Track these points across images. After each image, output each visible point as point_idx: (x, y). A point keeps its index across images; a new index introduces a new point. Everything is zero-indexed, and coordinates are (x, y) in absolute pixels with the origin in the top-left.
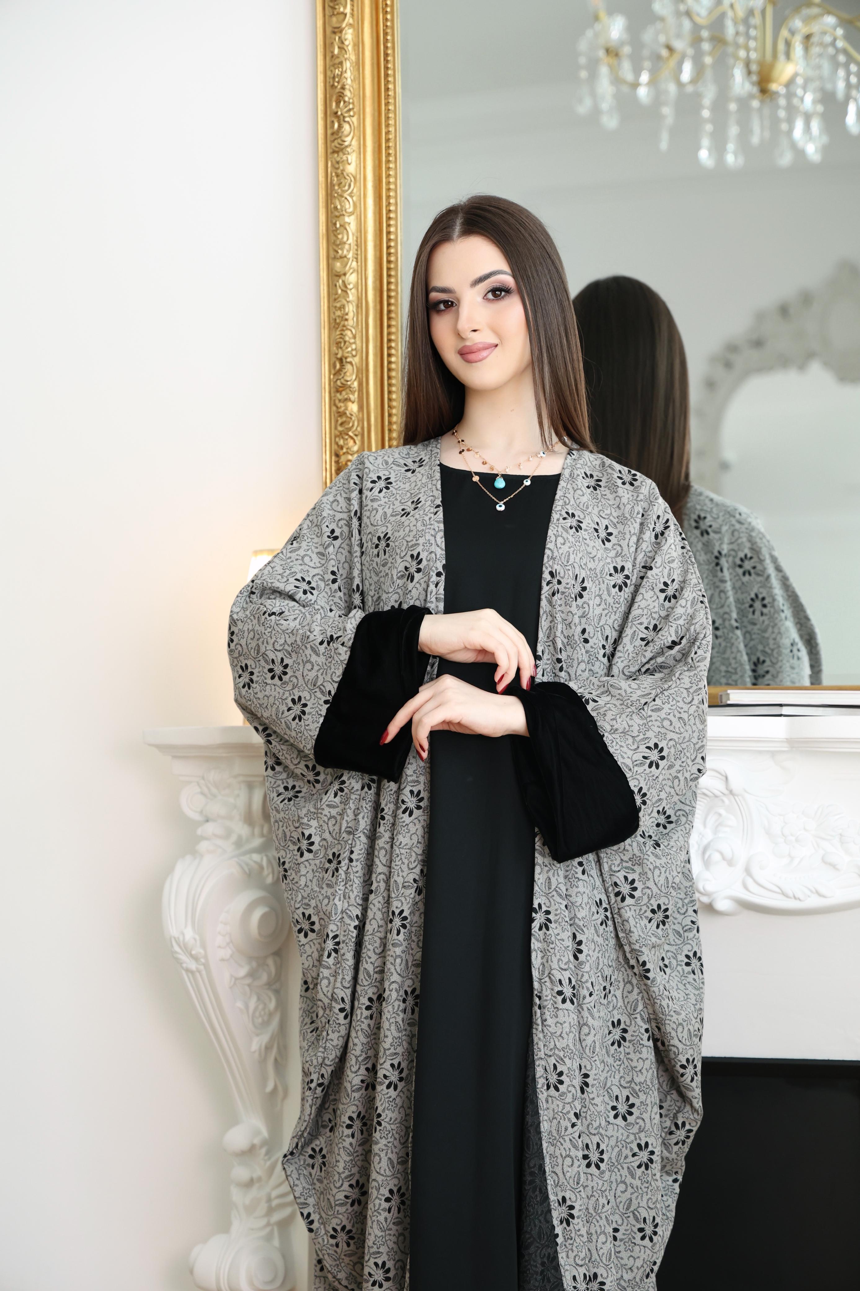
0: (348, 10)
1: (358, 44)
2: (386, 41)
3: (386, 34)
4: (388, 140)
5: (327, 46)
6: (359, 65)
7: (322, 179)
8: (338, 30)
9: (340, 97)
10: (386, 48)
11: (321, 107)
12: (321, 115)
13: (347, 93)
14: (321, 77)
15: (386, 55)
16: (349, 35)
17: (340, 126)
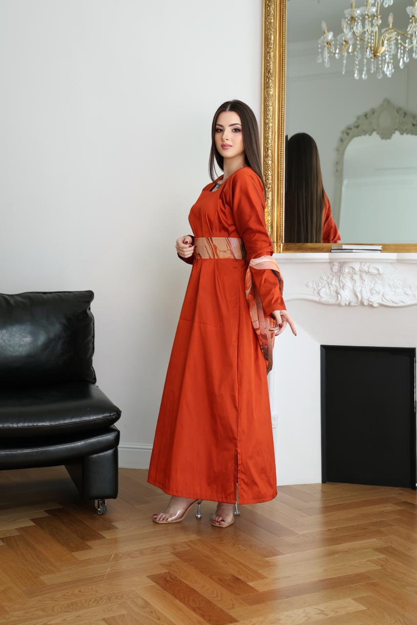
0: (272, 47)
1: (275, 56)
2: (283, 55)
3: (283, 53)
4: (282, 85)
5: (265, 57)
6: (275, 63)
7: (263, 95)
8: (269, 52)
9: (269, 72)
10: (283, 58)
11: (263, 75)
12: (263, 77)
13: (271, 71)
14: (263, 66)
15: (283, 60)
16: (272, 54)
17: (269, 80)
